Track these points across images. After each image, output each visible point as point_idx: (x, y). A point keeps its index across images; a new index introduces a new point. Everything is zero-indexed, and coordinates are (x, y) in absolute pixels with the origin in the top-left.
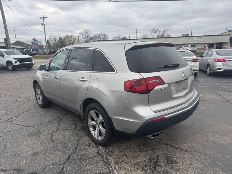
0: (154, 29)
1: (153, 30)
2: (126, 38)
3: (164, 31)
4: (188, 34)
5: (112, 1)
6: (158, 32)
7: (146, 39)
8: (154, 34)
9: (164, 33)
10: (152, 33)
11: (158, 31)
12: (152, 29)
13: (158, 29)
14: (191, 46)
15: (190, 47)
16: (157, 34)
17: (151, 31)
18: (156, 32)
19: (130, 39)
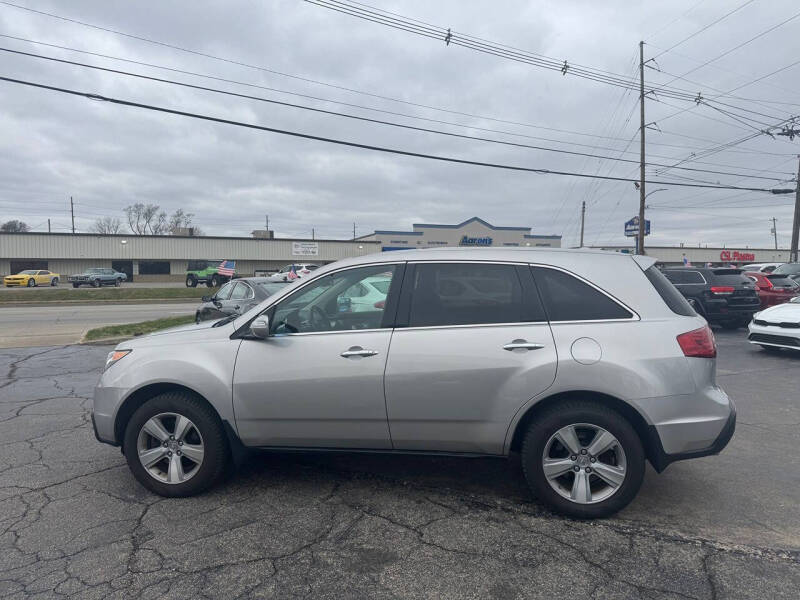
0: (142, 206)
1: (136, 206)
2: (23, 225)
3: (179, 214)
4: (272, 233)
5: (102, 98)
6: (154, 217)
7: (112, 235)
8: (143, 222)
9: (178, 222)
10: (133, 219)
11: (158, 213)
12: (133, 205)
13: (157, 208)
14: (307, 268)
15: (304, 269)
16: (153, 224)
17: (128, 210)
18: (148, 215)
19: (52, 231)
